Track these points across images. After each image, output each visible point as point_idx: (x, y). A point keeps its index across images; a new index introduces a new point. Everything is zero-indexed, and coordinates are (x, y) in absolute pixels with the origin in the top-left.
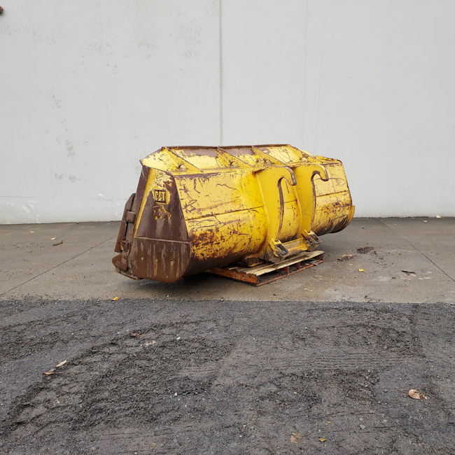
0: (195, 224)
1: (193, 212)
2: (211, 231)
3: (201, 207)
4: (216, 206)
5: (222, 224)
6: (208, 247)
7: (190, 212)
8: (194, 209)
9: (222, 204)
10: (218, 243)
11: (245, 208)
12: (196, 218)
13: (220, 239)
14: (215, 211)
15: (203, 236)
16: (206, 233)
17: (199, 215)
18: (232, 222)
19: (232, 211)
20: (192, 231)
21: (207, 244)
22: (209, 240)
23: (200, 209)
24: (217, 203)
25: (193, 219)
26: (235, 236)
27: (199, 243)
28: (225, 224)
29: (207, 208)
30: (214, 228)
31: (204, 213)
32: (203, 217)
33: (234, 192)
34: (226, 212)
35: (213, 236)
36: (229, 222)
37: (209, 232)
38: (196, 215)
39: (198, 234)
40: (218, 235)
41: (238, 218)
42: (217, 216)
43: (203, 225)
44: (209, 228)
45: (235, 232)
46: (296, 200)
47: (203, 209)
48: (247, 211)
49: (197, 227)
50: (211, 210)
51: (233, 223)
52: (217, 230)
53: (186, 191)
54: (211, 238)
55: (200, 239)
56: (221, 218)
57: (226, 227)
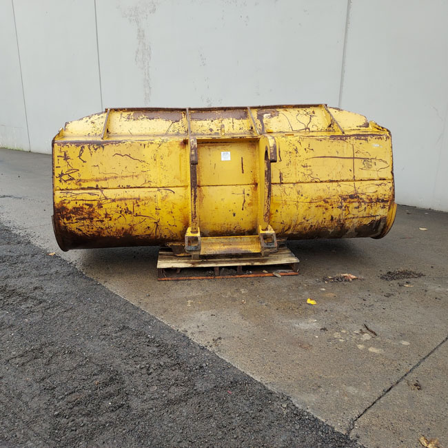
0: (69, 195)
1: (70, 182)
2: (91, 206)
3: (82, 178)
4: (106, 179)
5: (109, 201)
6: (87, 222)
7: (65, 181)
8: (72, 179)
9: (116, 177)
10: (102, 221)
11: (153, 185)
12: (71, 189)
13: (103, 216)
14: (102, 184)
15: (77, 210)
16: (82, 208)
17: (76, 187)
18: (125, 199)
19: (129, 187)
20: (63, 202)
21: (84, 219)
22: (86, 216)
23: (80, 180)
24: (107, 176)
25: (67, 189)
26: (128, 216)
27: (70, 217)
28: (114, 201)
29: (91, 180)
30: (95, 203)
31: (85, 185)
32: (83, 189)
33: (140, 165)
34: (119, 187)
35: (93, 211)
36: (121, 200)
37: (87, 207)
38: (74, 186)
39: (70, 207)
40: (102, 212)
41: (137, 197)
42: (105, 191)
43: (79, 197)
44: (89, 202)
45: (127, 211)
46: (256, 184)
47: (85, 181)
48: (156, 189)
49: (71, 199)
50: (97, 183)
51: (127, 202)
52: (100, 206)
53: (66, 158)
54: (90, 213)
55: (72, 212)
56: (109, 194)
57: (114, 205)
